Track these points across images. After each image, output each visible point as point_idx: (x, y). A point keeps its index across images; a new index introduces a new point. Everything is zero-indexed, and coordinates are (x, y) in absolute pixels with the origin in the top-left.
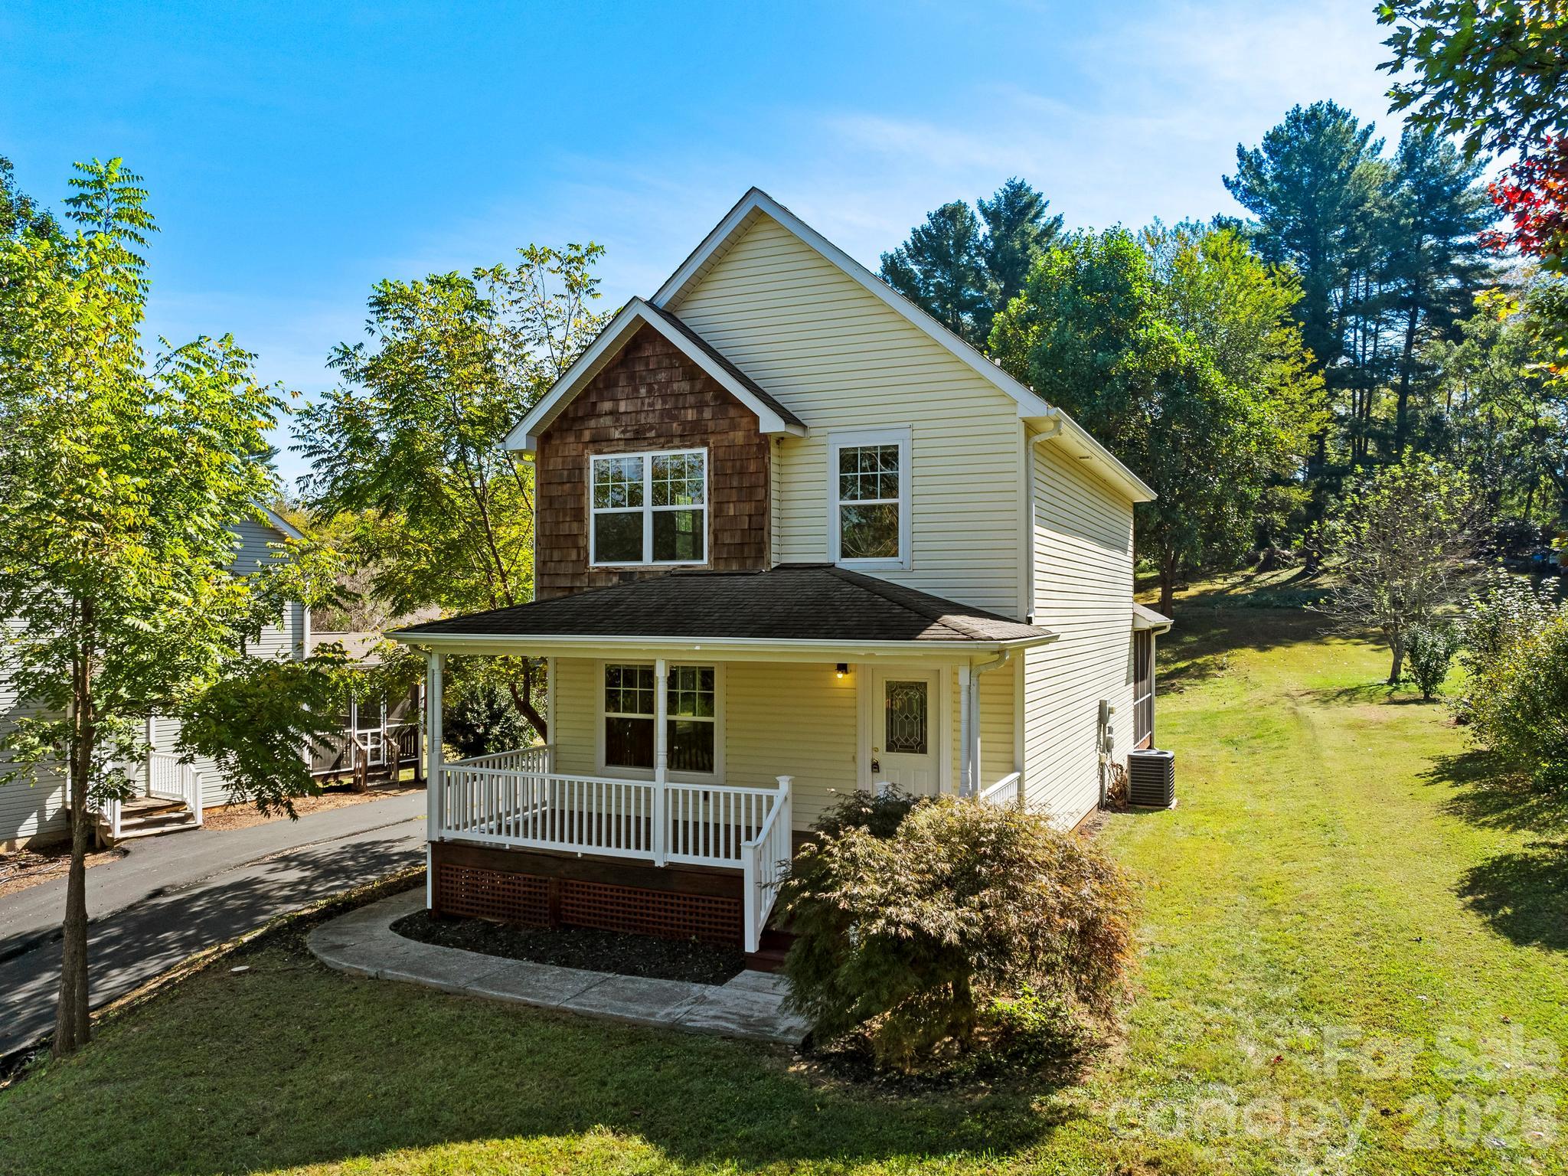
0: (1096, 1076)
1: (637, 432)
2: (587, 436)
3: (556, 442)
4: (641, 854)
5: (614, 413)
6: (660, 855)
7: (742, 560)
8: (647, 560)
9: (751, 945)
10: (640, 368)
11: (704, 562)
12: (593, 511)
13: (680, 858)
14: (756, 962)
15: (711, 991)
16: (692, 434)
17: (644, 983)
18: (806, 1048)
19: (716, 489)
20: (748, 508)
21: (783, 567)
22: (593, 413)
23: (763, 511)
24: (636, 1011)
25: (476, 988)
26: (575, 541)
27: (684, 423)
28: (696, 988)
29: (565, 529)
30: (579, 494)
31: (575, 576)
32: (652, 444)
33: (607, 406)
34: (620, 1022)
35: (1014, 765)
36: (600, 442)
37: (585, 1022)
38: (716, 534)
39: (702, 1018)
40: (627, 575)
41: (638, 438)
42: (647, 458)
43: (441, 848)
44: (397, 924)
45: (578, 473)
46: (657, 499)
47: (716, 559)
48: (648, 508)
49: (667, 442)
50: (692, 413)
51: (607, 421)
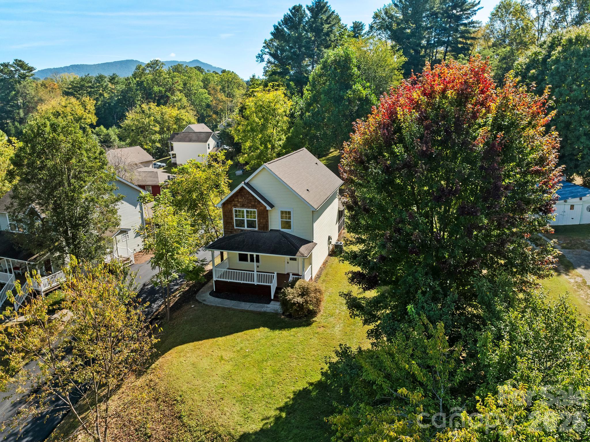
0: (319, 316)
2: (233, 204)
3: (226, 205)
4: (252, 283)
5: (238, 201)
6: (256, 283)
7: (264, 229)
8: (246, 228)
9: (272, 298)
10: (243, 194)
11: (257, 229)
12: (235, 218)
13: (259, 283)
14: (273, 300)
15: (268, 305)
16: (253, 207)
17: (258, 305)
18: (283, 314)
19: (258, 216)
20: (264, 221)
21: (271, 230)
22: (233, 200)
23: (267, 221)
24: (259, 310)
25: (233, 307)
26: (232, 223)
27: (252, 205)
28: (266, 305)
29: (229, 221)
30: (232, 215)
31: (232, 229)
32: (246, 207)
33: (236, 200)
34: (257, 311)
35: (311, 264)
36: (235, 206)
37: (252, 312)
38: (259, 225)
39: (268, 310)
40: (242, 230)
41: (243, 206)
42: (245, 210)
43: (216, 282)
44: (210, 294)
45: (231, 211)
46: (247, 218)
47: (259, 229)
48: (245, 219)
49: (249, 207)
50: (253, 203)
51: (236, 202)
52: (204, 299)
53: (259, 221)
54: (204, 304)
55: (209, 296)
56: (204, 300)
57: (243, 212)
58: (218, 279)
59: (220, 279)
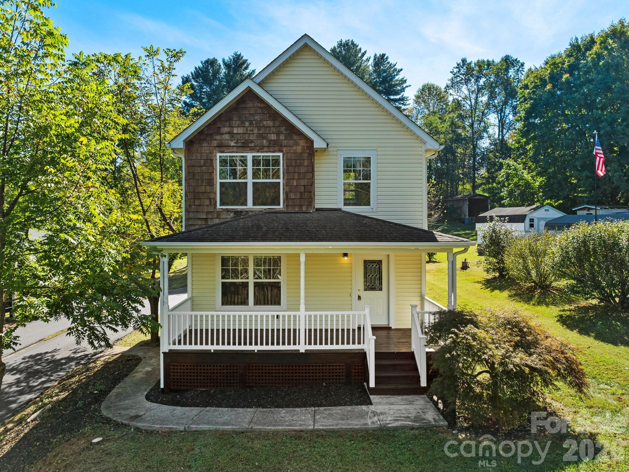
1: (243, 143)
2: (215, 143)
3: (197, 145)
4: (292, 347)
5: (230, 133)
6: (302, 348)
7: (300, 206)
8: (250, 205)
9: (373, 384)
10: (246, 112)
11: (281, 207)
12: (219, 181)
13: (313, 347)
14: (374, 391)
15: (373, 408)
16: (275, 145)
17: (338, 410)
19: (287, 172)
20: (303, 182)
21: (318, 210)
22: (219, 133)
23: (311, 184)
24: (343, 425)
26: (209, 195)
27: (270, 141)
29: (202, 189)
30: (211, 173)
31: (208, 213)
32: (252, 150)
33: (226, 130)
36: (222, 147)
38: (287, 194)
40: (238, 213)
41: (245, 146)
42: (250, 156)
43: (170, 355)
44: (148, 398)
45: (210, 162)
46: (255, 176)
47: (287, 206)
48: (250, 180)
49: (261, 149)
50: (273, 137)
51: (227, 137)
52: (133, 413)
53: (286, 185)
54: (138, 429)
55: (149, 404)
56: (137, 417)
57: (244, 162)
58: (177, 347)
59: (182, 347)
